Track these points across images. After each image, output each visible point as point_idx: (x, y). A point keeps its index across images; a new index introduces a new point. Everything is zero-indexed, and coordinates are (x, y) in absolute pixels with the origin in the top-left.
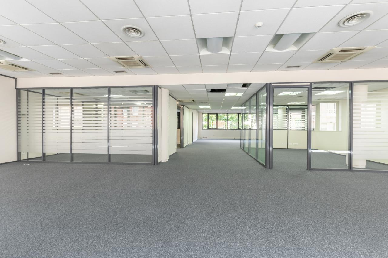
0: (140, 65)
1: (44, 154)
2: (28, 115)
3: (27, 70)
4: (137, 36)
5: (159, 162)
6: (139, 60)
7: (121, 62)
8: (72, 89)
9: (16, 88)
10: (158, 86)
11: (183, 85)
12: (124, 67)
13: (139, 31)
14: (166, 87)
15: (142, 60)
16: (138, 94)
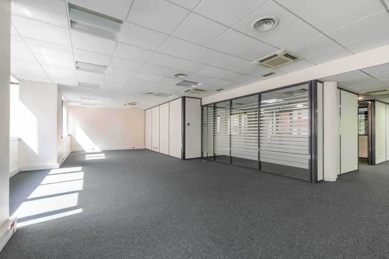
0: (287, 61)
1: (214, 154)
2: (207, 124)
3: (203, 92)
4: (270, 27)
5: (318, 180)
6: (284, 55)
7: (266, 64)
8: (231, 100)
9: (201, 106)
10: (316, 81)
11: (360, 70)
12: (270, 69)
13: (271, 19)
14: (329, 79)
15: (288, 54)
16: (295, 94)
